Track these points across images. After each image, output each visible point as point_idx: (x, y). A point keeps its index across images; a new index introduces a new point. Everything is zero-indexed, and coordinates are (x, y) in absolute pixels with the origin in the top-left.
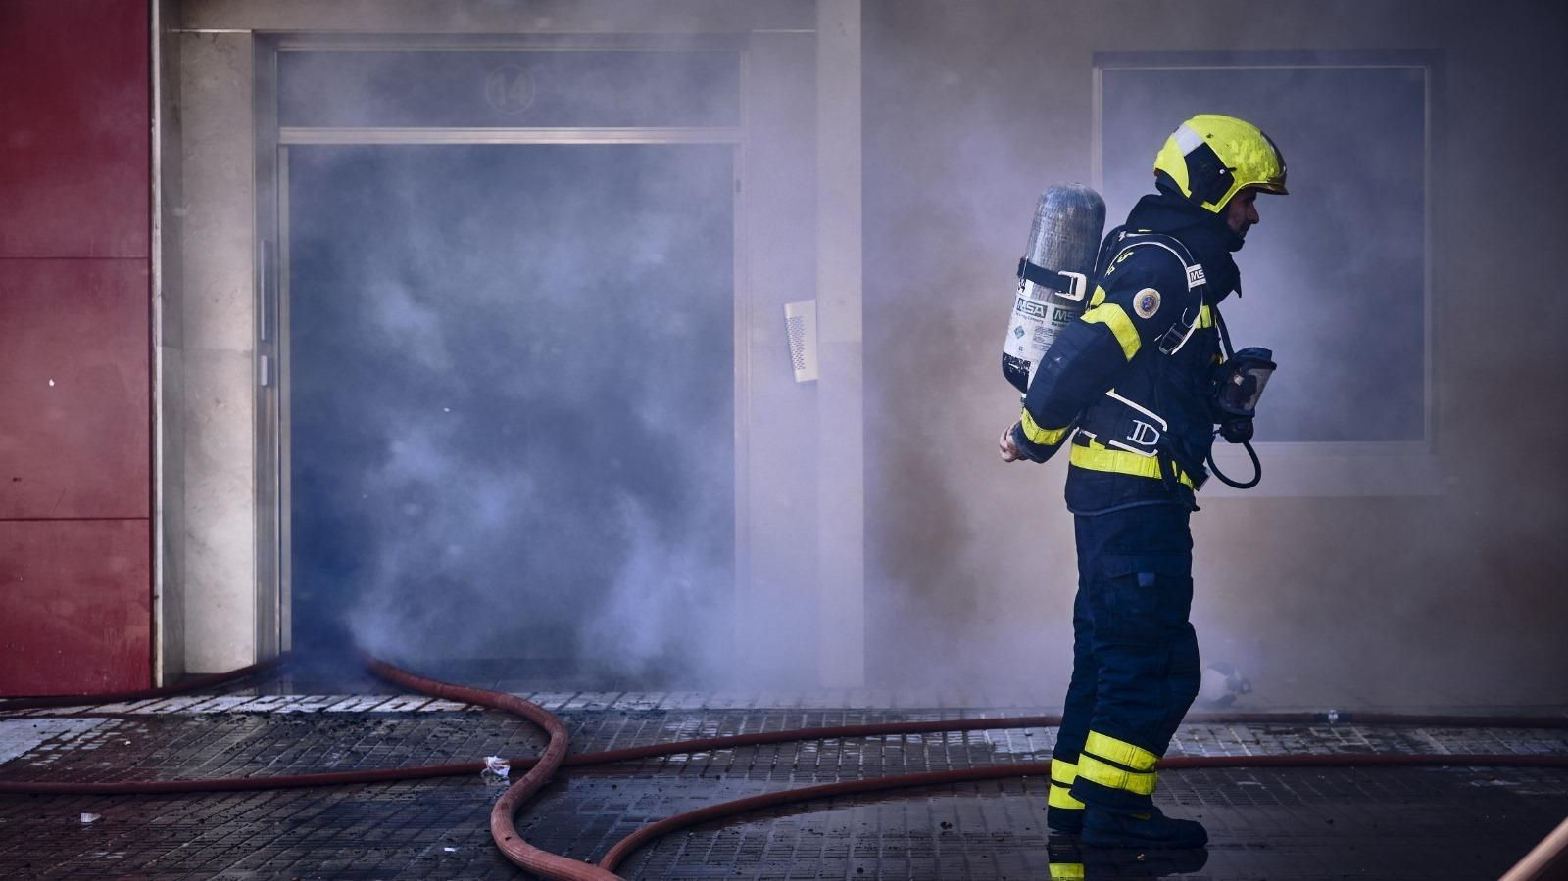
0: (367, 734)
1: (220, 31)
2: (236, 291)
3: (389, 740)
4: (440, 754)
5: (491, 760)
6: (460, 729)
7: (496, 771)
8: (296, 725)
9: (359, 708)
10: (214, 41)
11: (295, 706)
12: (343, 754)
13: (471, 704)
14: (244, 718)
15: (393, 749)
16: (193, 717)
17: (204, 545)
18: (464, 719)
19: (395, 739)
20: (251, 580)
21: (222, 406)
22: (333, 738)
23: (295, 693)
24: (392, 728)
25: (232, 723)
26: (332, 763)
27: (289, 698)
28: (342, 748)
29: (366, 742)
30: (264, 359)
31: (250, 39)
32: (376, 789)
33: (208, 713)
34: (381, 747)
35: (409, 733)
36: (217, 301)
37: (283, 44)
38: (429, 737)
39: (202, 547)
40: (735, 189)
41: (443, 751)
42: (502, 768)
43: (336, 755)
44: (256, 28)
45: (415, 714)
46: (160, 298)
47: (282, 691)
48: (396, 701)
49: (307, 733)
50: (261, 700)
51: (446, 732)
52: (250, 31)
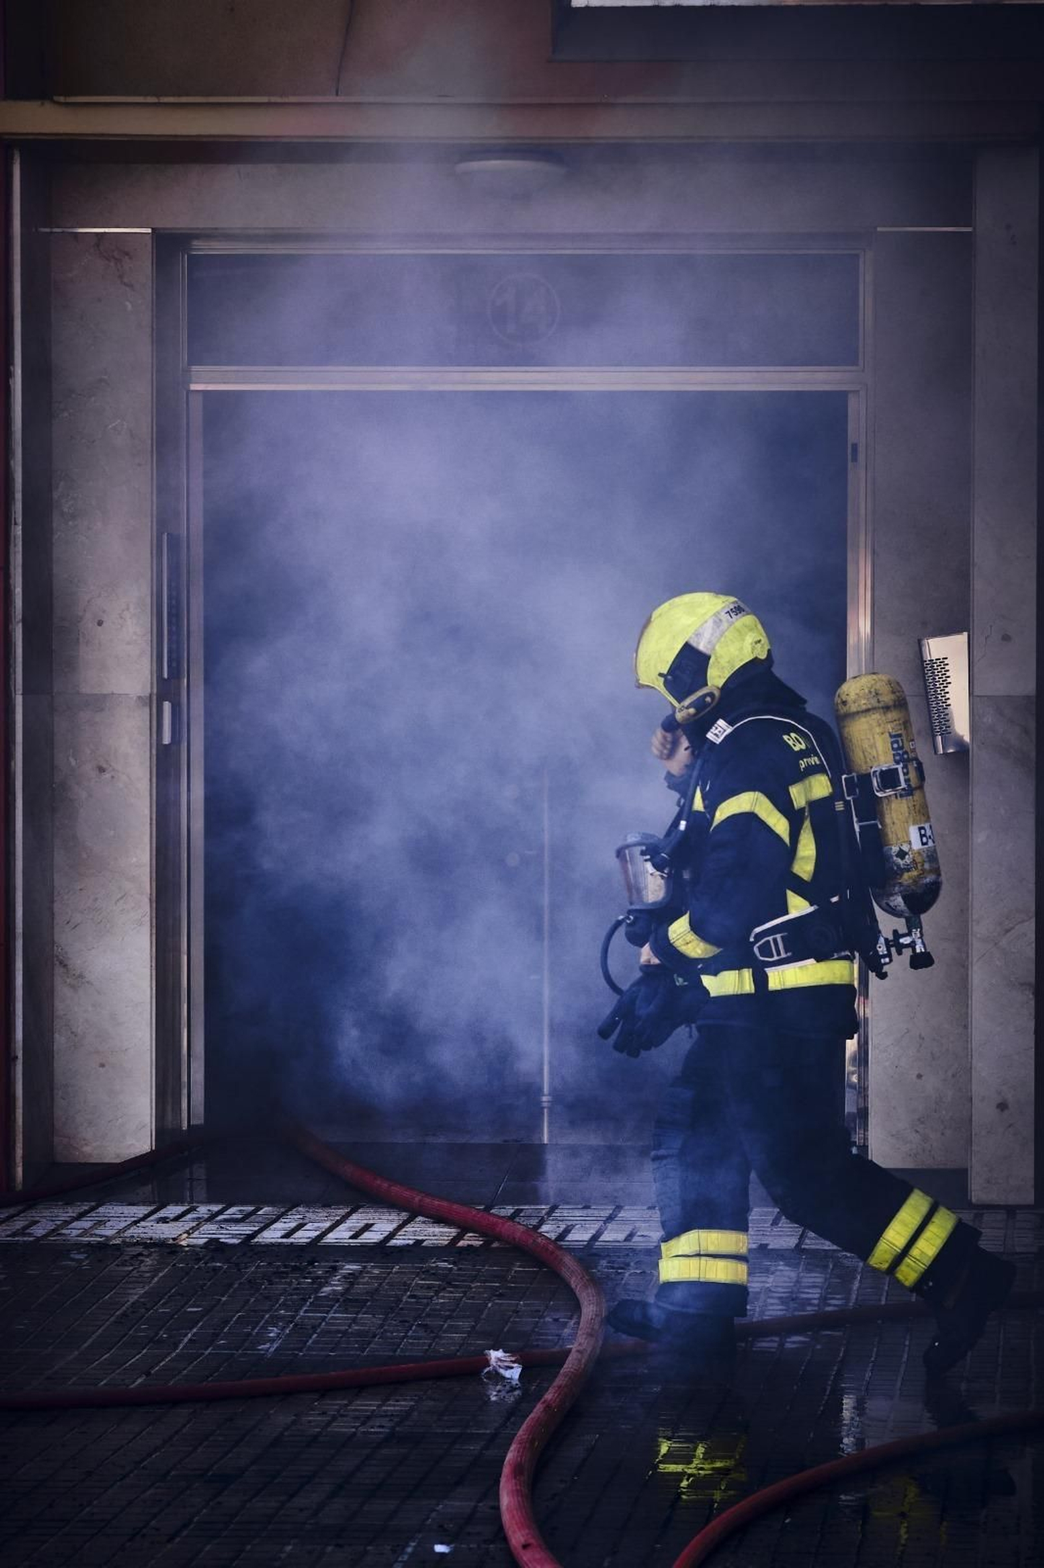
0: (317, 1290)
1: (107, 230)
2: (128, 609)
3: (346, 1301)
4: (421, 1333)
5: (495, 1355)
6: (449, 1284)
7: (502, 1371)
8: (215, 1269)
9: (303, 1237)
10: (98, 245)
11: (209, 1231)
12: (283, 1329)
13: (463, 1230)
14: (140, 1254)
15: (354, 1320)
16: (69, 1251)
17: (81, 976)
18: (454, 1263)
19: (357, 1301)
20: (148, 1029)
21: (107, 776)
22: (267, 1298)
23: (210, 1201)
24: (352, 1278)
25: (124, 1264)
26: (267, 1346)
27: (203, 1210)
28: (281, 1318)
29: (315, 1307)
30: (167, 706)
31: (149, 239)
32: (334, 1405)
33: (89, 1244)
34: (337, 1316)
35: (377, 1290)
36: (100, 623)
37: (196, 243)
38: (405, 1299)
39: (79, 980)
40: (850, 457)
41: (425, 1326)
42: (512, 1368)
43: (273, 1332)
44: (158, 225)
45: (382, 1251)
46: (20, 625)
47: (191, 1197)
48: (357, 1220)
49: (230, 1285)
50: (162, 1213)
51: (429, 1287)
52: (149, 231)
